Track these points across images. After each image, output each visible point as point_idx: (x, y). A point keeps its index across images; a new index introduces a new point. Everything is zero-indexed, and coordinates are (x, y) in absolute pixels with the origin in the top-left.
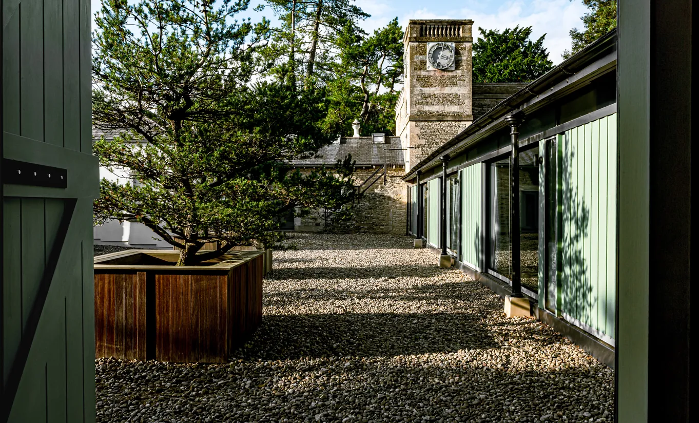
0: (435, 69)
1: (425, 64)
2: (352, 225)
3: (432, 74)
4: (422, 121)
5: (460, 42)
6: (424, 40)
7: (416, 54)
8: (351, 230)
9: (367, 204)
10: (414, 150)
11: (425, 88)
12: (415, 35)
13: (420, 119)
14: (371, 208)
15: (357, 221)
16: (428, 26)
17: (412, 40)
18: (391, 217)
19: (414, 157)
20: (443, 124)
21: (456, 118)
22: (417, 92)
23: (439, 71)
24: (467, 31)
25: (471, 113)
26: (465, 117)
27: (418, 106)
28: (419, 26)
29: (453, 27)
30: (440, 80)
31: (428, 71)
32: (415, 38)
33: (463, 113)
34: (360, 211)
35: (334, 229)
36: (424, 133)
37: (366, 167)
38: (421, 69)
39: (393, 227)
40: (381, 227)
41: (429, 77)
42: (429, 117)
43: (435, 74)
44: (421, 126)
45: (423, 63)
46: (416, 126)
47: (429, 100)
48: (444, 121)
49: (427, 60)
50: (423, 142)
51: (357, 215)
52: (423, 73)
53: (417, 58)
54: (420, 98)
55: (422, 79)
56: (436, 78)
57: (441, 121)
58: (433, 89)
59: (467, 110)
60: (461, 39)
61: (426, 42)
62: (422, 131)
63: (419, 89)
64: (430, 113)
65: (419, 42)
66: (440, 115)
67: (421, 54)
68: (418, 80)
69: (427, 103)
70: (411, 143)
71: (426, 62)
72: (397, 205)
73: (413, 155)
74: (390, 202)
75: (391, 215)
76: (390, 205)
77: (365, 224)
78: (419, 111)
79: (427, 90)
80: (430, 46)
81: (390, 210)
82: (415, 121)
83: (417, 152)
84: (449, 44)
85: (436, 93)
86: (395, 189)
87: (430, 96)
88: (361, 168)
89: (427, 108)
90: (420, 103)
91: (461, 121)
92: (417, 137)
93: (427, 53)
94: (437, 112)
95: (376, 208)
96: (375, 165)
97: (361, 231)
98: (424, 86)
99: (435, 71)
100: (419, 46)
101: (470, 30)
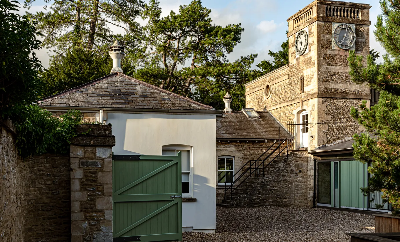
0: (339, 49)
1: (331, 44)
2: (257, 198)
3: (336, 53)
4: (328, 98)
5: (360, 25)
6: (330, 20)
7: (323, 33)
8: (256, 204)
9: (272, 177)
10: (321, 126)
11: (331, 66)
12: (322, 15)
13: (327, 96)
14: (276, 182)
15: (262, 195)
16: (332, 7)
17: (320, 19)
18: (294, 190)
19: (322, 132)
20: (347, 102)
21: (357, 96)
22: (324, 70)
23: (342, 51)
24: (366, 14)
25: (369, 92)
26: (364, 96)
27: (324, 83)
28: (325, 6)
29: (353, 9)
30: (343, 60)
31: (333, 50)
32: (322, 17)
33: (363, 91)
34: (265, 185)
35: (241, 203)
36: (330, 110)
37: (258, 141)
38: (327, 48)
39: (296, 200)
40: (285, 200)
41: (334, 56)
42: (335, 94)
43: (339, 53)
44: (327, 103)
45: (329, 42)
46: (324, 103)
47: (334, 78)
48: (347, 99)
49: (333, 39)
50: (329, 118)
51: (263, 189)
52: (329, 52)
53: (324, 37)
54: (326, 75)
55: (328, 58)
56: (340, 58)
57: (344, 99)
58: (338, 68)
59: (366, 89)
60: (361, 21)
61: (331, 22)
62: (329, 107)
63: (325, 67)
64: (335, 91)
65: (325, 21)
66: (343, 93)
67: (327, 34)
68: (324, 58)
69: (333, 80)
70: (319, 119)
71: (331, 41)
72: (299, 179)
73: (321, 131)
74: (292, 175)
75: (293, 188)
76: (292, 178)
77: (269, 198)
78: (326, 88)
79: (332, 69)
80: (335, 26)
81: (292, 183)
82: (322, 98)
83: (325, 128)
84: (351, 25)
85: (339, 71)
86: (297, 163)
87: (335, 74)
88: (254, 142)
89: (332, 86)
90: (326, 81)
91: (360, 99)
92: (323, 113)
93: (333, 33)
94: (341, 90)
95: (280, 181)
96: (268, 139)
97: (266, 204)
98: (330, 65)
99: (339, 50)
100: (325, 25)
101: (368, 14)
